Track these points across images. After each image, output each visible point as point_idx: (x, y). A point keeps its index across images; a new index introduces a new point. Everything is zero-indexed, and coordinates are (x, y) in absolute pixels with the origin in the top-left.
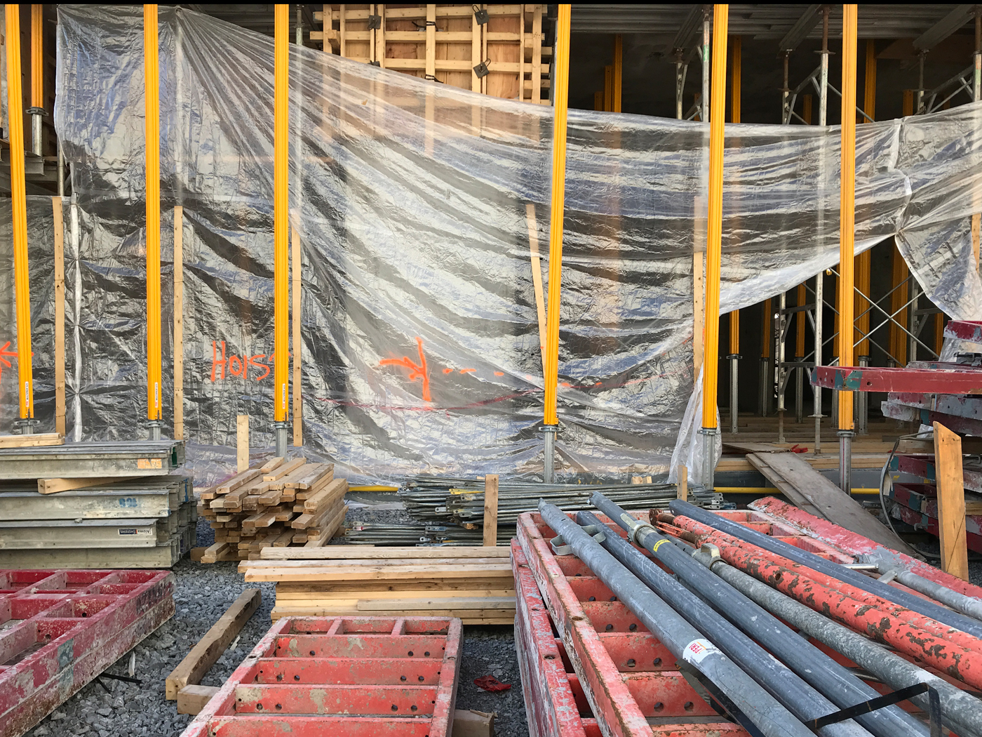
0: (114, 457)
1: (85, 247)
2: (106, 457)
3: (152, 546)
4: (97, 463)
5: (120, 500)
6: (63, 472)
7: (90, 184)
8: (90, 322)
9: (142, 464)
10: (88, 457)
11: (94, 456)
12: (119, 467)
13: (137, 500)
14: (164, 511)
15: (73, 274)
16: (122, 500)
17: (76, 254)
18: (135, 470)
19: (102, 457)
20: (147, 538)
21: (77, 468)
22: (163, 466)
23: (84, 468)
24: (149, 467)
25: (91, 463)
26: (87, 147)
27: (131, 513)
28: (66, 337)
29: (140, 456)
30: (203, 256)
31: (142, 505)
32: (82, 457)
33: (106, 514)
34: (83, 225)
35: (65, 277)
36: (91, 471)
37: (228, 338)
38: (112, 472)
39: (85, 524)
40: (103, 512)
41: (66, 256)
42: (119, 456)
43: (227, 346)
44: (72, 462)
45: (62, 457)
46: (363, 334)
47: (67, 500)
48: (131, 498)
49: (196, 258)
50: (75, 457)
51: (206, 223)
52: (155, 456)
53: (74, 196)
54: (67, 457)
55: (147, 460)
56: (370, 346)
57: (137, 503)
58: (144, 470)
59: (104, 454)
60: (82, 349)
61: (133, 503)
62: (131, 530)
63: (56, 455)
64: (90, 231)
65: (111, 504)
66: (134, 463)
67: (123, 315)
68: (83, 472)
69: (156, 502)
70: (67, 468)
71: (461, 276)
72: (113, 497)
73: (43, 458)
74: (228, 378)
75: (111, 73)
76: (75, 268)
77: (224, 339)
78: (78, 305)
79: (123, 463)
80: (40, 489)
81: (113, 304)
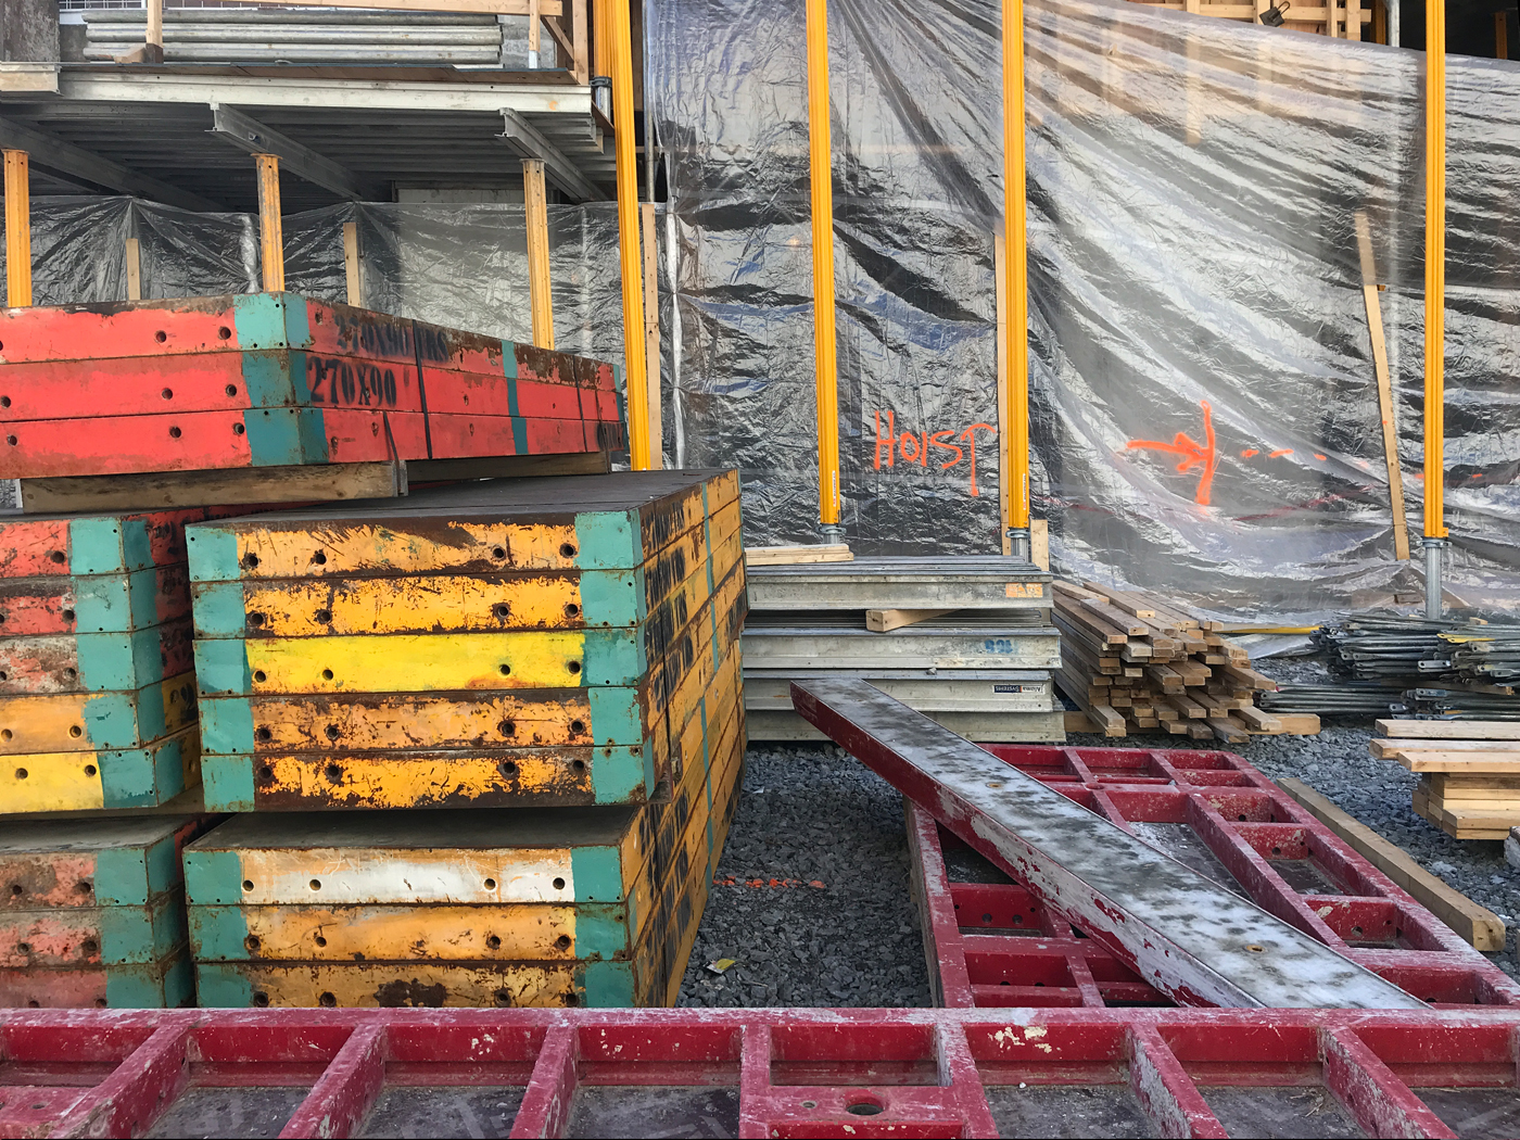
0: (973, 579)
1: (685, 275)
2: (960, 579)
3: (1047, 710)
4: (943, 588)
5: (986, 642)
6: (893, 600)
7: (701, 184)
8: (695, 383)
9: (1013, 590)
10: (933, 580)
11: (941, 579)
12: (978, 595)
13: (1012, 642)
14: (1056, 659)
15: (670, 315)
16: (990, 642)
17: (674, 285)
18: (1002, 598)
19: (954, 579)
20: (1038, 699)
21: (913, 595)
22: (1045, 595)
23: (924, 595)
24: (1024, 595)
25: (935, 588)
26: (698, 131)
27: (1006, 662)
28: (662, 405)
29: (1012, 579)
30: (860, 288)
31: (1020, 651)
32: (923, 579)
33: (968, 662)
34: (682, 243)
35: (660, 318)
36: (934, 600)
37: (898, 407)
38: (966, 602)
39: (941, 675)
40: (963, 659)
41: (660, 288)
42: (980, 579)
43: (896, 418)
44: (905, 586)
45: (893, 579)
46: (1101, 402)
47: (907, 640)
48: (1004, 639)
49: (851, 292)
50: (914, 580)
51: (869, 241)
52: (1035, 579)
53: (672, 201)
54: (902, 580)
55: (1020, 586)
56: (1112, 419)
57: (1013, 646)
58: (1016, 599)
59: (957, 576)
60: (685, 422)
61: (1005, 648)
62: (1013, 687)
63: (885, 576)
64: (693, 252)
65: (973, 649)
66: (1000, 589)
67: (740, 373)
68: (921, 601)
69: (1041, 645)
70: (899, 595)
71: (1261, 310)
72: (976, 639)
73: (866, 580)
74: (900, 465)
75: (726, 21)
76: (672, 305)
77: (892, 408)
78: (678, 359)
79: (983, 589)
80: (870, 624)
81: (726, 356)
